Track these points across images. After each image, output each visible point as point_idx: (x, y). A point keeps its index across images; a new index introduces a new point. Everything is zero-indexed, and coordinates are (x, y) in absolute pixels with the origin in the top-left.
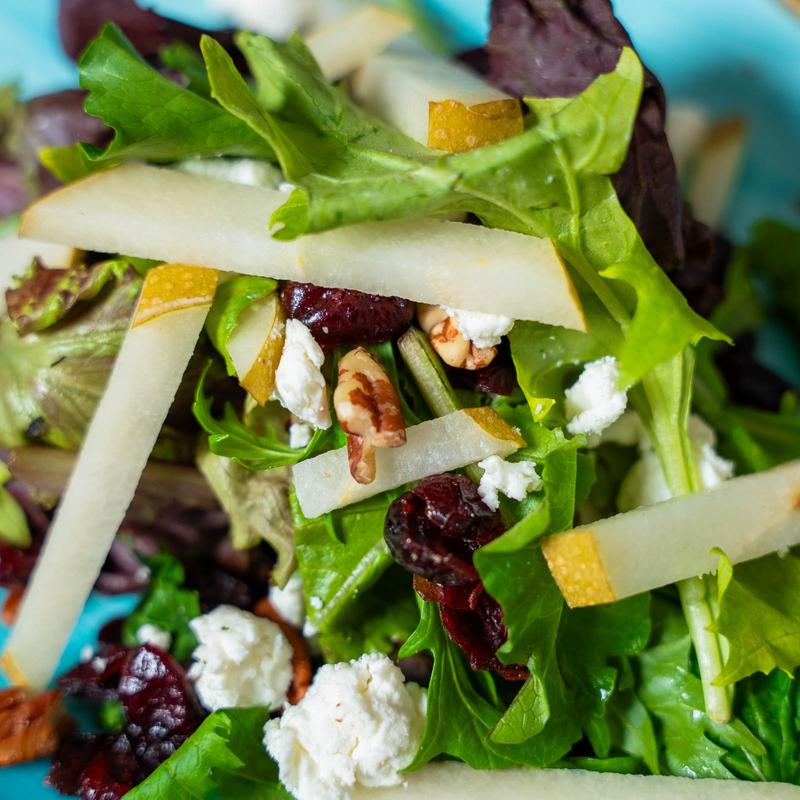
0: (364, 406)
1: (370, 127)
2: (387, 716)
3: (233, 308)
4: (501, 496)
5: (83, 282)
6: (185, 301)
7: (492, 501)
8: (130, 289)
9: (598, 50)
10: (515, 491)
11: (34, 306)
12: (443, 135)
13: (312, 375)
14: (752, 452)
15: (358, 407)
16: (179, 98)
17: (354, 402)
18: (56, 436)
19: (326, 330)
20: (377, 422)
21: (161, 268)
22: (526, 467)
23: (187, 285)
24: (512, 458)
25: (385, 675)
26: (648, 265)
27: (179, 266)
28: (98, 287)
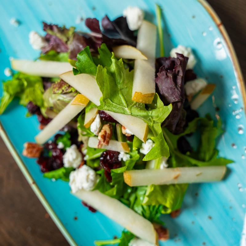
0: (103, 139)
1: (126, 87)
2: (90, 182)
3: (90, 107)
4: (122, 159)
5: (67, 90)
6: (81, 104)
7: (120, 159)
8: (75, 94)
9: (174, 89)
10: (124, 159)
11: (57, 90)
12: (136, 99)
13: (97, 129)
14: (174, 162)
15: (102, 138)
16: (93, 67)
17: (101, 137)
18: (55, 110)
19: (103, 119)
20: (104, 141)
21: (80, 94)
22: (128, 156)
23: (83, 101)
24: (127, 153)
25: (92, 176)
26: (160, 139)
27: (83, 96)
28: (69, 92)
